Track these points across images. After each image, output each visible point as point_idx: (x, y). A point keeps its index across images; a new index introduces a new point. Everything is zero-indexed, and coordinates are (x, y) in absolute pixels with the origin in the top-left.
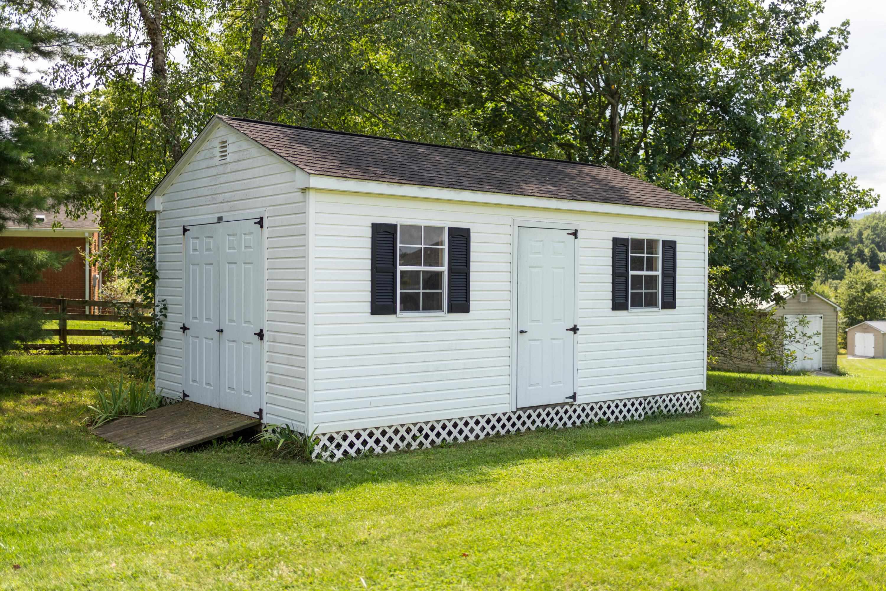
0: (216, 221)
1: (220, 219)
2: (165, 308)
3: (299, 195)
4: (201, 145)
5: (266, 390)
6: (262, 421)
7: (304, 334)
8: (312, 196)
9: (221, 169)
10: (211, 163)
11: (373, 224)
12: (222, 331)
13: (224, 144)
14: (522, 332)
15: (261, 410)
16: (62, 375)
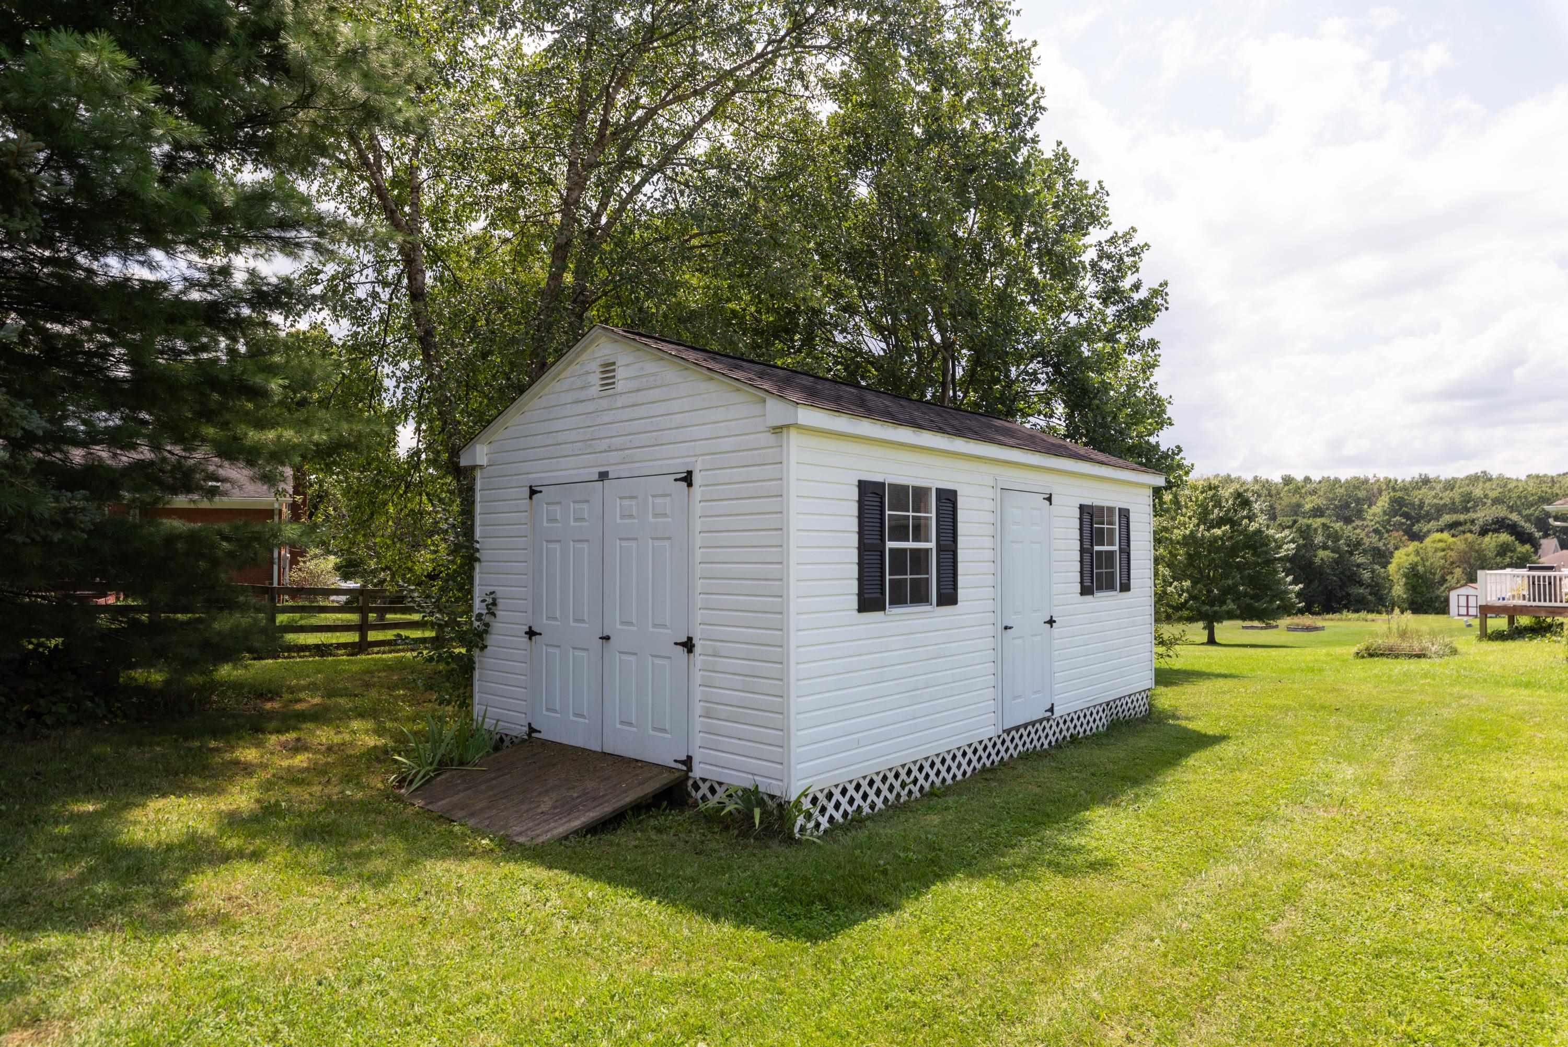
0: (596, 477)
1: (603, 476)
2: (494, 603)
3: (770, 439)
4: (564, 369)
5: (698, 727)
6: (690, 774)
7: (782, 645)
8: (794, 439)
9: (604, 403)
10: (583, 395)
11: (860, 482)
12: (607, 638)
13: (608, 369)
14: (1006, 628)
15: (690, 758)
16: (302, 695)
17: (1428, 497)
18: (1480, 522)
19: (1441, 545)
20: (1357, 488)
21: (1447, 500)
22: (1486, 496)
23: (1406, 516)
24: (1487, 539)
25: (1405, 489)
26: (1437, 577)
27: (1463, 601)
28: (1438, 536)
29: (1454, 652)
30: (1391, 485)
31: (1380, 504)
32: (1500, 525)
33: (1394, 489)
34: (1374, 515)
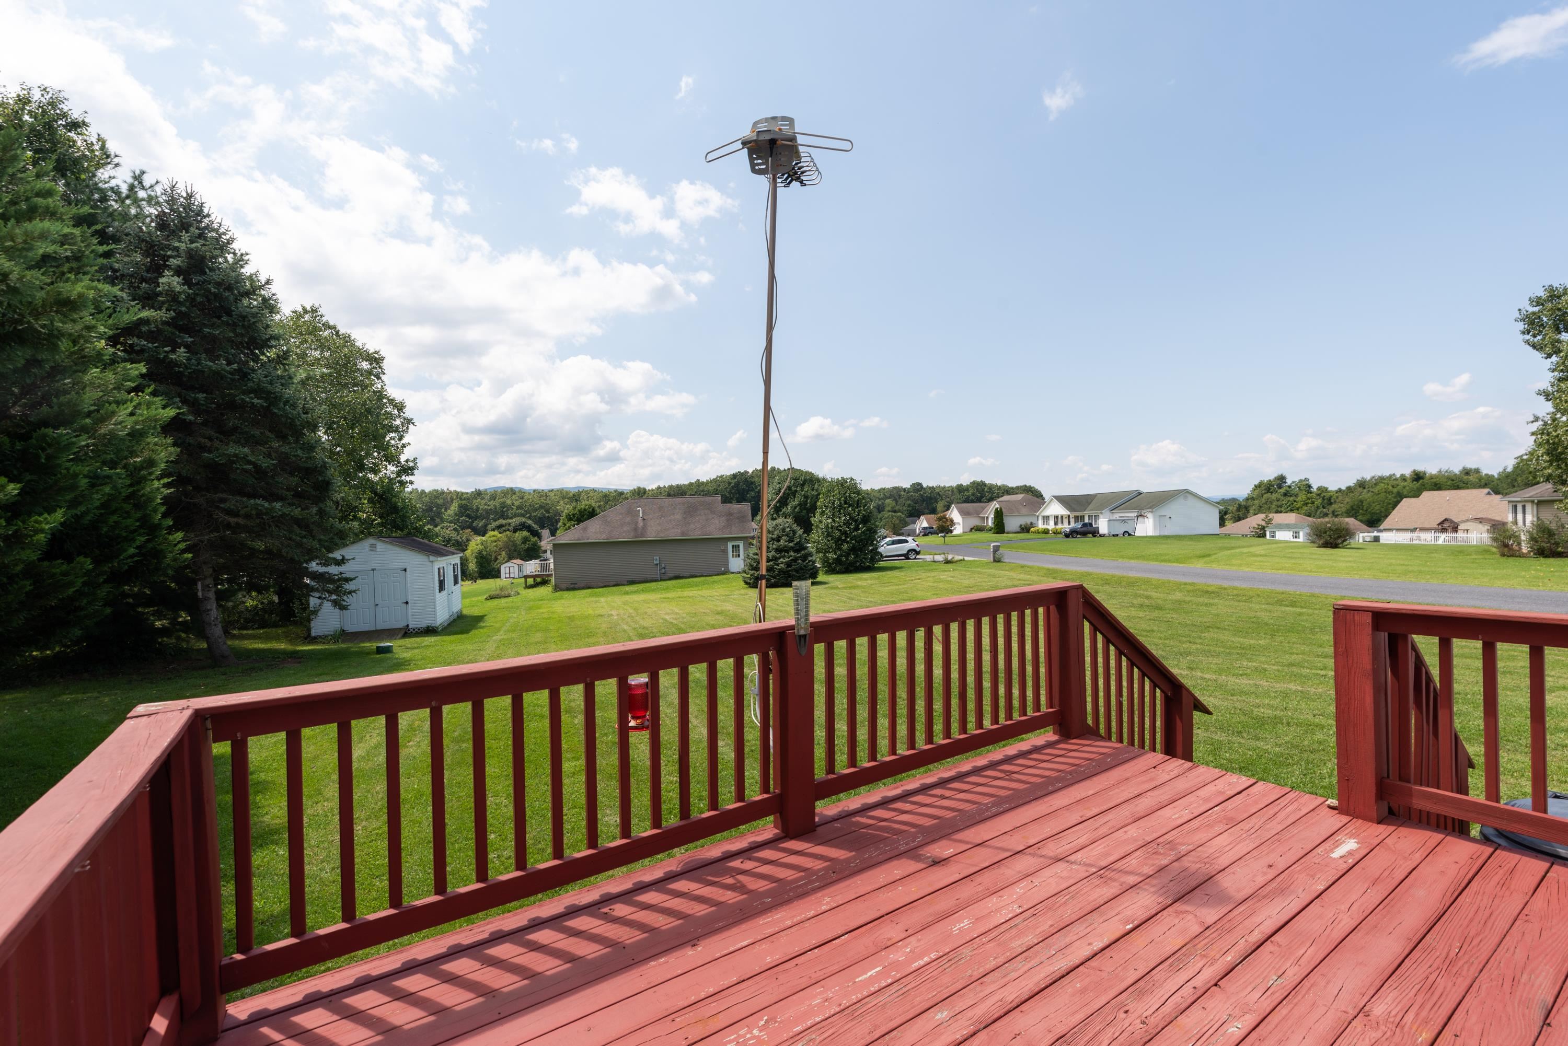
0: (370, 570)
1: (373, 569)
9: (372, 553)
10: (363, 551)
17: (481, 504)
18: (513, 525)
19: (495, 538)
20: (436, 497)
21: (492, 507)
22: (513, 504)
23: (468, 516)
24: (517, 534)
25: (468, 499)
26: (493, 558)
27: (507, 569)
28: (492, 533)
29: (519, 594)
30: (459, 495)
31: (452, 508)
32: (523, 527)
33: (461, 499)
34: (449, 515)
